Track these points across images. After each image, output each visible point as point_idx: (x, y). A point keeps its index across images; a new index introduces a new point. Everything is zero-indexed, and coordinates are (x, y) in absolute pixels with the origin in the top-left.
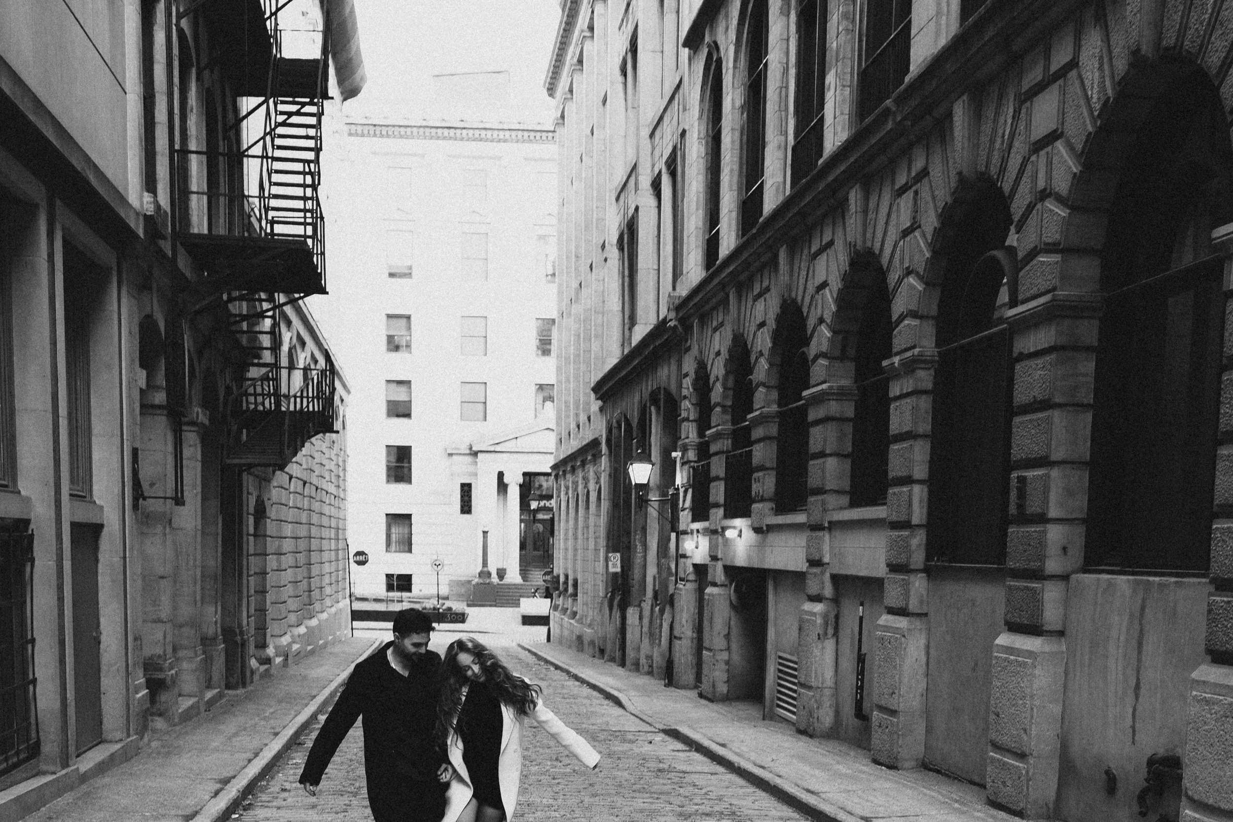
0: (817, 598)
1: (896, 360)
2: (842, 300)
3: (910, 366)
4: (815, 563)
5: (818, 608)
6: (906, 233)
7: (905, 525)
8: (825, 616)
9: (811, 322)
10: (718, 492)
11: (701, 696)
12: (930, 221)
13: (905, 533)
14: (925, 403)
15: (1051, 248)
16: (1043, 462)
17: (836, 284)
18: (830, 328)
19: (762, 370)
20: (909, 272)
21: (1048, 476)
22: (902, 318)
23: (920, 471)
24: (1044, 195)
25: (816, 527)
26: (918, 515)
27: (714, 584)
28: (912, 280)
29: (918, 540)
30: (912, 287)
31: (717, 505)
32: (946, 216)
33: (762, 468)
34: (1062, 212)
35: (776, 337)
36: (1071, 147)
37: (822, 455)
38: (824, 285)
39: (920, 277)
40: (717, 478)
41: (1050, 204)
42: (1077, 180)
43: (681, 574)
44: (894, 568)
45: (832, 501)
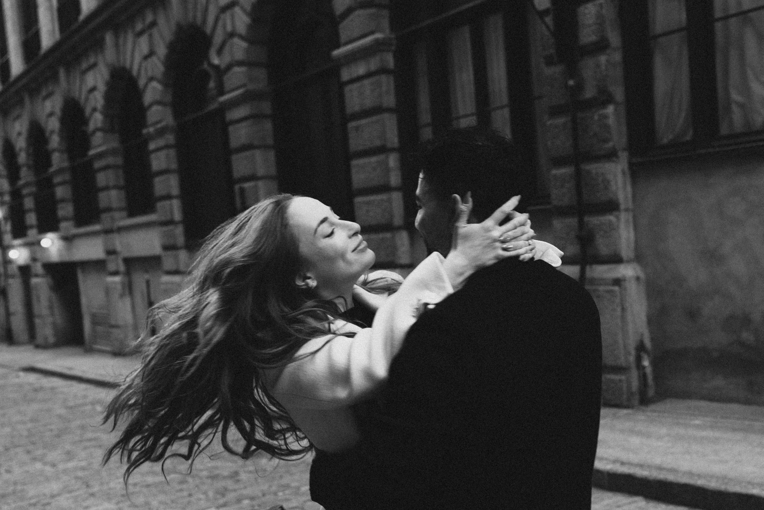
0: (115, 273)
1: (151, 129)
2: (108, 97)
3: (161, 133)
4: (111, 252)
5: (117, 279)
6: (146, 58)
7: (170, 222)
8: (123, 284)
9: (88, 111)
10: (31, 219)
11: (37, 347)
12: (162, 50)
13: (171, 227)
14: (172, 152)
15: (240, 63)
16: (253, 178)
17: (102, 88)
18: (102, 113)
19: (55, 141)
20: (151, 79)
21: (256, 186)
22: (151, 105)
23: (175, 191)
24: (232, 35)
25: (107, 232)
26: (177, 216)
27: (37, 276)
28: (155, 84)
29: (179, 230)
30: (154, 88)
31: (31, 227)
32: (172, 47)
33: (63, 200)
34: (244, 44)
35: (63, 121)
36: (244, 10)
37: (107, 188)
38: (93, 89)
39: (159, 82)
40: (30, 210)
41: (236, 40)
42: (250, 27)
43: (10, 272)
44: (166, 248)
45: (117, 215)
